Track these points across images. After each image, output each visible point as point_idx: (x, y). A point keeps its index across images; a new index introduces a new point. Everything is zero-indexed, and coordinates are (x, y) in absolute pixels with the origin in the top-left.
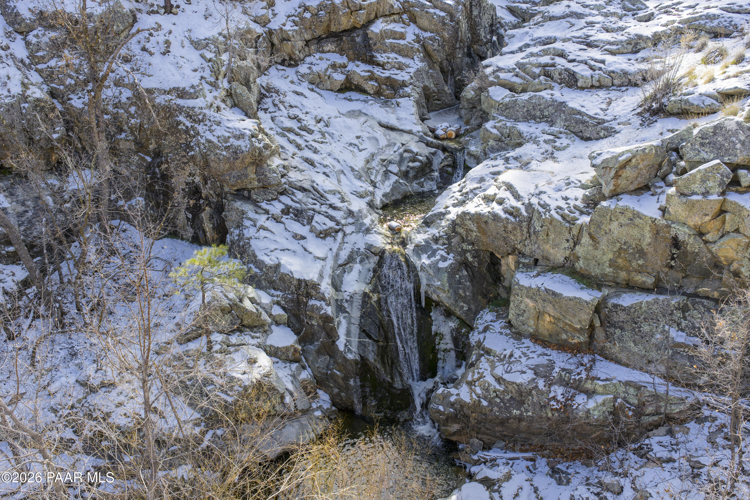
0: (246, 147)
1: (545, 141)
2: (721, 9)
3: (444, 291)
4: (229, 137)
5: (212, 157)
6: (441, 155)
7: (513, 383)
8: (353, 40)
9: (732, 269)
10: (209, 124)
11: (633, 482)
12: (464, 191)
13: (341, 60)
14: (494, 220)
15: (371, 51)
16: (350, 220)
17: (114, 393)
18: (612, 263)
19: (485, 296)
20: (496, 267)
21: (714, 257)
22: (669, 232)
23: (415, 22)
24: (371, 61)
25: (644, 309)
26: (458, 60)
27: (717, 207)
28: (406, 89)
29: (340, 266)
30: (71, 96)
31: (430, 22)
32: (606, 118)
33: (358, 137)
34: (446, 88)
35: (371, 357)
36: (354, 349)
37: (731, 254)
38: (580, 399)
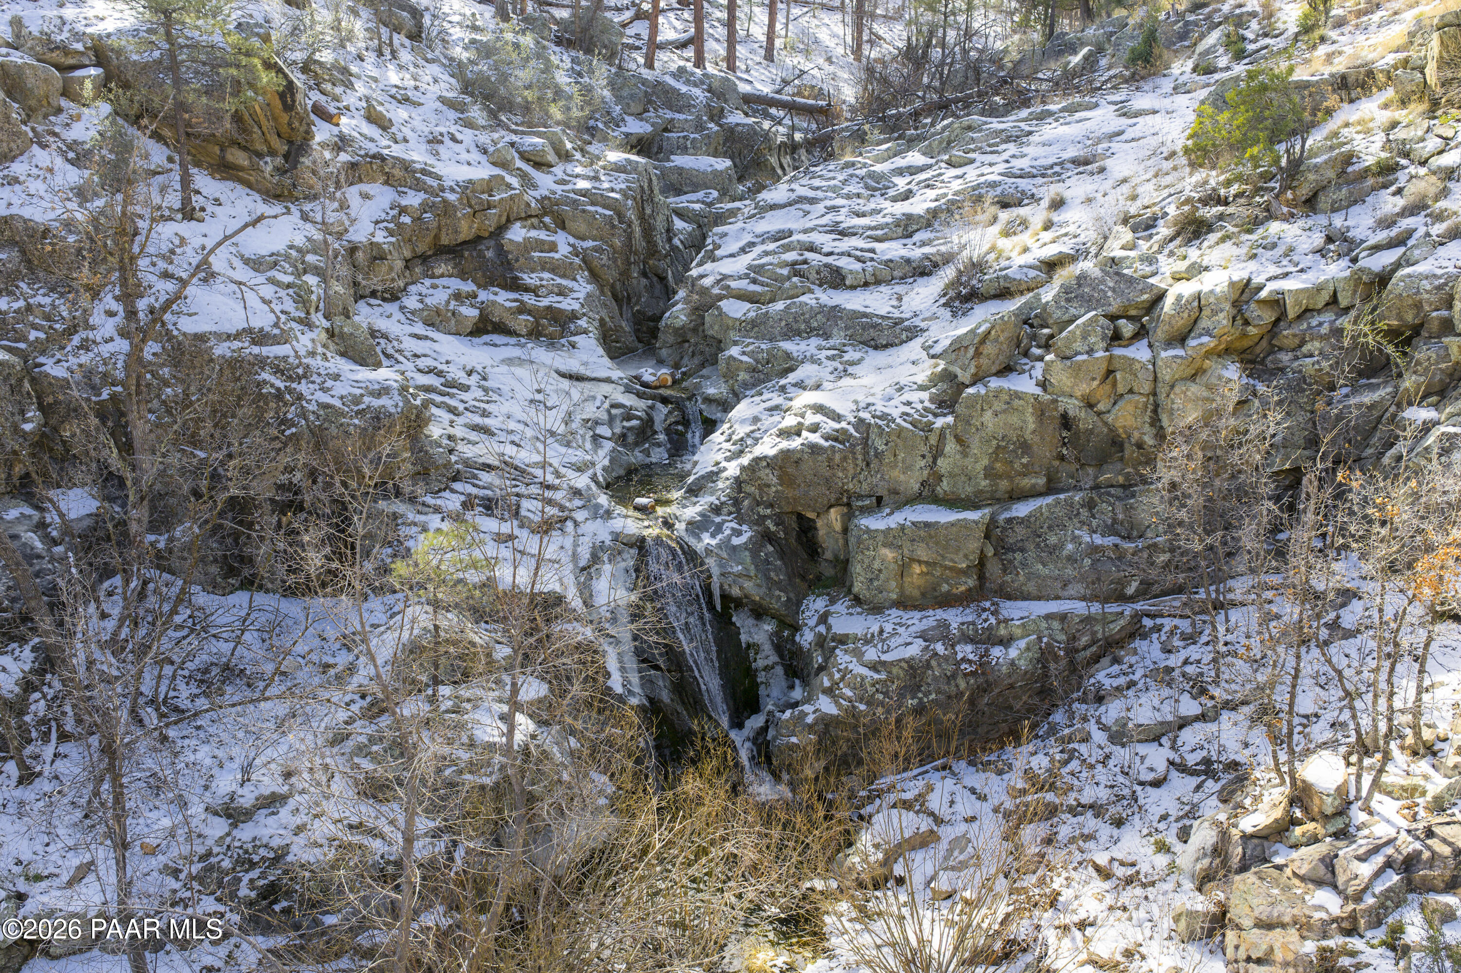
0: (396, 406)
1: (828, 358)
2: (1000, 174)
3: (749, 577)
4: (362, 395)
5: (334, 431)
6: (663, 410)
7: (900, 660)
8: (481, 255)
9: (1133, 441)
10: (319, 380)
11: (1098, 722)
12: (735, 437)
13: (468, 287)
14: (813, 453)
15: (511, 270)
16: (578, 503)
17: (284, 813)
18: (989, 472)
19: (803, 578)
20: (810, 535)
21: (1111, 430)
22: (1056, 409)
23: (563, 228)
24: (514, 285)
25: (1046, 514)
26: (635, 282)
27: (1104, 366)
28: (579, 322)
29: (583, 569)
30: (41, 360)
31: (590, 224)
32: (903, 316)
33: (539, 391)
34: (624, 324)
35: (665, 696)
36: (637, 690)
37: (1130, 422)
38: (997, 652)
